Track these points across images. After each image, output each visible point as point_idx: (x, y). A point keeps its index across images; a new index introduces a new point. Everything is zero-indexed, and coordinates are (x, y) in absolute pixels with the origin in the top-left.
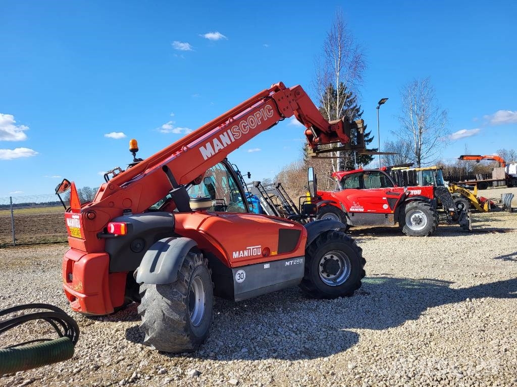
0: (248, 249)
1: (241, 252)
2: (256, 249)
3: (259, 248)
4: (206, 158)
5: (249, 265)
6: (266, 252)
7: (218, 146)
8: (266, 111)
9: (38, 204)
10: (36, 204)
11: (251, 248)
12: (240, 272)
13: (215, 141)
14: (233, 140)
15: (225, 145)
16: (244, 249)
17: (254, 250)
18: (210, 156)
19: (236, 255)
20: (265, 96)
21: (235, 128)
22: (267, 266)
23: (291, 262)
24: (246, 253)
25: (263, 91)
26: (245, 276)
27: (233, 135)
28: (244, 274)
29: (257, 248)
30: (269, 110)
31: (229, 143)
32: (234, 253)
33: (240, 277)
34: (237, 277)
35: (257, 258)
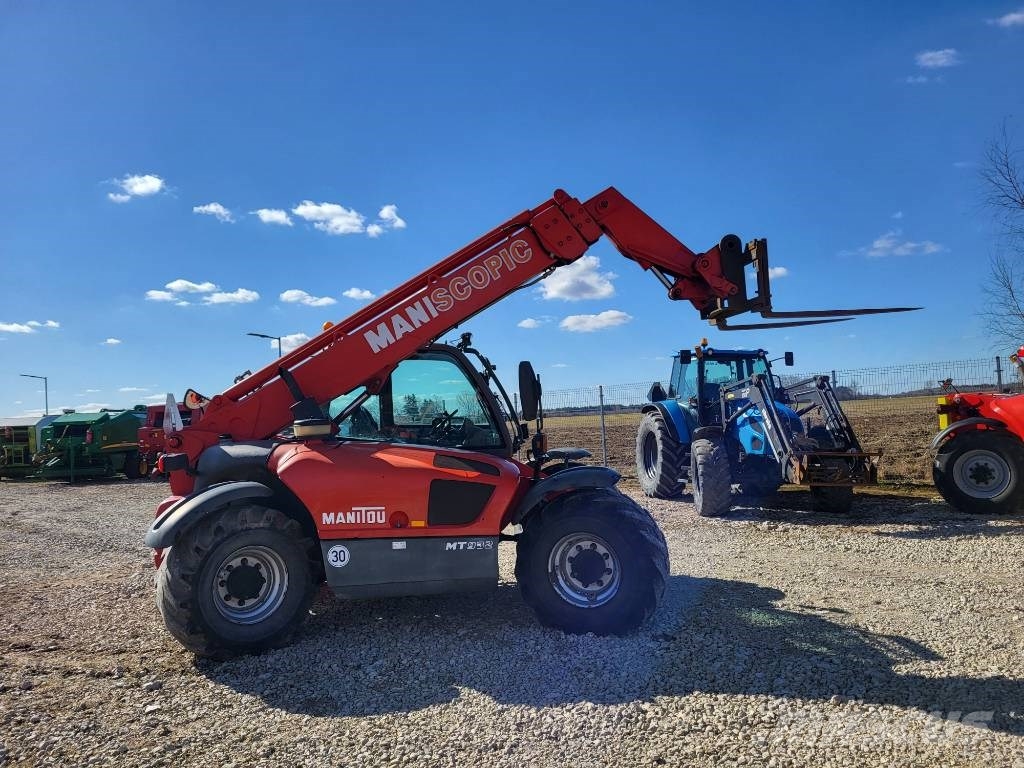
0: (356, 512)
1: (340, 515)
2: (374, 513)
3: (381, 511)
4: (376, 350)
5: (356, 539)
6: (398, 521)
7: (401, 327)
8: (514, 252)
9: (625, 408)
10: (622, 407)
11: (363, 509)
12: (338, 548)
13: (397, 320)
14: (435, 314)
15: (418, 325)
16: (346, 510)
17: (369, 513)
18: (385, 345)
19: (328, 519)
20: (525, 220)
21: (440, 293)
22: (398, 545)
23: (462, 544)
24: (351, 518)
25: (523, 211)
26: (347, 559)
27: (435, 305)
28: (347, 553)
29: (376, 511)
30: (521, 251)
31: (426, 319)
32: (325, 515)
33: (337, 557)
34: (331, 557)
35: (376, 527)
